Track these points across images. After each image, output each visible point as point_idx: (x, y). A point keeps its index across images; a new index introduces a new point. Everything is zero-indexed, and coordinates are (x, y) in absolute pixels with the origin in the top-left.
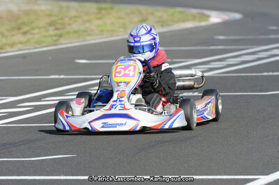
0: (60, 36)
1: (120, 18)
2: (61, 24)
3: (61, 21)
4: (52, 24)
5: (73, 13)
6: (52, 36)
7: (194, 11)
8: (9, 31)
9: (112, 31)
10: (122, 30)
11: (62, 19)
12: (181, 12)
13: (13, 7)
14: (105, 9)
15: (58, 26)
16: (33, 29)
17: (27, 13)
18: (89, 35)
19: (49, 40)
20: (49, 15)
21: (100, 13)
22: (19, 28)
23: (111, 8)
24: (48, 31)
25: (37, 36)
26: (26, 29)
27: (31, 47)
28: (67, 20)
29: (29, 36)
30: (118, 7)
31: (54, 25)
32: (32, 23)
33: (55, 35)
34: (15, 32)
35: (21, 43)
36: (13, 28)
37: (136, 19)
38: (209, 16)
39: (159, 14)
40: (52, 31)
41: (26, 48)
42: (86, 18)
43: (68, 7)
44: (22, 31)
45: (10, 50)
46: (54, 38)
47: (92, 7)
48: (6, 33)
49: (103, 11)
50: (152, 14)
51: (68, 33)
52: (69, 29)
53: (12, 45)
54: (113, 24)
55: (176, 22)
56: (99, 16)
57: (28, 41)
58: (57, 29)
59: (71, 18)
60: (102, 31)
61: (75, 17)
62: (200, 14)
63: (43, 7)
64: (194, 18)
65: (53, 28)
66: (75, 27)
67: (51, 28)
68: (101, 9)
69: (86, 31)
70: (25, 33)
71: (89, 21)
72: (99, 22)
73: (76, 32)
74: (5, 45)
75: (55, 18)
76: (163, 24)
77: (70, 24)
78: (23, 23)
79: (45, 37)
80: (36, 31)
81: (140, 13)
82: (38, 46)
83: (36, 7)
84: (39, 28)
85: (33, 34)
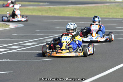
38: (9, 25)
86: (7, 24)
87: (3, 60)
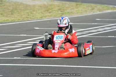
0: (63, 14)
1: (84, 8)
2: (63, 10)
3: (63, 9)
4: (59, 9)
5: (67, 6)
6: (59, 14)
7: (111, 6)
8: (44, 11)
9: (82, 13)
10: (85, 12)
11: (63, 8)
12: (106, 6)
13: (46, 3)
14: (79, 4)
15: (62, 10)
16: (53, 11)
17: (50, 5)
18: (73, 14)
19: (59, 15)
20: (59, 6)
21: (77, 6)
22: (48, 11)
23: (81, 4)
24: (58, 12)
25: (54, 14)
26: (50, 11)
27: (52, 18)
28: (65, 8)
29: (51, 14)
30: (83, 4)
31: (60, 10)
32: (52, 9)
33: (61, 14)
34: (46, 12)
35: (48, 16)
36: (46, 11)
37: (90, 8)
39: (98, 7)
40: (60, 12)
41: (50, 18)
42: (72, 8)
43: (65, 3)
44: (49, 11)
45: (44, 18)
46: (61, 15)
47: (74, 4)
48: (43, 12)
49: (78, 5)
50: (96, 7)
51: (66, 13)
52: (66, 11)
53: (45, 17)
54: (82, 10)
55: (105, 10)
56: (77, 7)
57: (51, 16)
58: (61, 11)
59: (66, 8)
60: (78, 12)
61: (68, 7)
62: (113, 7)
63: (56, 3)
64: (111, 9)
65: (60, 11)
66: (68, 11)
67: (59, 11)
68: (77, 4)
69: (72, 12)
70: (50, 12)
71: (73, 9)
72: (77, 9)
73: (68, 13)
74: (43, 16)
75: (61, 7)
76: (100, 10)
77: (66, 10)
78: (49, 9)
79: (57, 14)
80: (54, 12)
81: (92, 6)
82: (55, 17)
83: (54, 3)
84: (55, 11)
85: (53, 13)
86: (115, 7)
87: (109, 37)
